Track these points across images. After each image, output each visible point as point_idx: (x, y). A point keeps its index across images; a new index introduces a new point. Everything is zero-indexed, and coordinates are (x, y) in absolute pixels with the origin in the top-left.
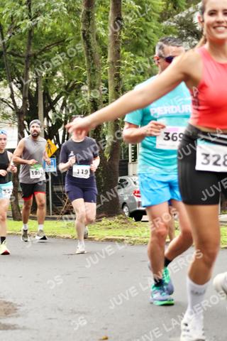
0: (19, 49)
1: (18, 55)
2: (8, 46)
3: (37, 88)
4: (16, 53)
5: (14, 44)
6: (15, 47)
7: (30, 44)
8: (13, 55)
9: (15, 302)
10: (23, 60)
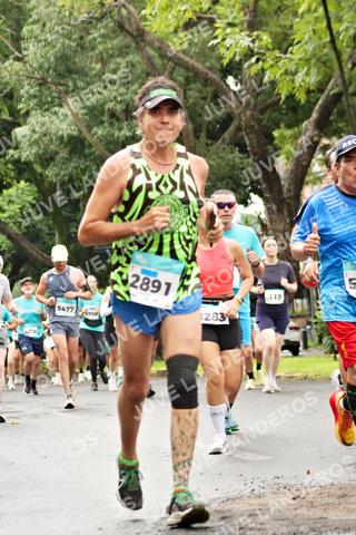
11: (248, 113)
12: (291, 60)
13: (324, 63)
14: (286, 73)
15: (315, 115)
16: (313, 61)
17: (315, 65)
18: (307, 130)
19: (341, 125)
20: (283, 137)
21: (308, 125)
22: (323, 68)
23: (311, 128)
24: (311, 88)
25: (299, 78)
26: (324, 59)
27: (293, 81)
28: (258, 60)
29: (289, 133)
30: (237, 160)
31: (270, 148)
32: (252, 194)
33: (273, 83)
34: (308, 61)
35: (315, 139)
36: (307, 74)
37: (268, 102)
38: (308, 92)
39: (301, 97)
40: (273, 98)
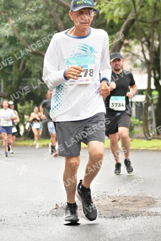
0: (146, 17)
1: (145, 22)
2: (139, 15)
3: (159, 45)
4: (144, 20)
5: (143, 13)
6: (144, 16)
7: (155, 13)
8: (142, 22)
9: (154, 197)
10: (149, 25)
12: (112, 4)
13: (127, 6)
14: (110, 10)
15: (122, 29)
16: (122, 5)
17: (123, 7)
19: (134, 34)
22: (127, 8)
24: (121, 17)
25: (116, 13)
26: (127, 4)
27: (113, 14)
28: (97, 4)
33: (103, 14)
34: (119, 5)
35: (122, 41)
36: (120, 11)
37: (101, 23)
38: (120, 19)
39: (116, 21)
40: (103, 22)
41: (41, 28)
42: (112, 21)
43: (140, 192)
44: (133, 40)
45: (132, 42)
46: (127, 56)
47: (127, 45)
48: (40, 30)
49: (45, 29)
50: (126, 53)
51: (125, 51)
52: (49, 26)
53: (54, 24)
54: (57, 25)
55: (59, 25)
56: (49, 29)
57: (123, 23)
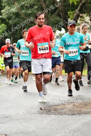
11: (62, 7)
15: (79, 8)
18: (77, 12)
19: (86, 11)
20: (70, 14)
21: (77, 11)
23: (78, 11)
24: (78, 1)
29: (72, 12)
30: (58, 19)
31: (67, 16)
32: (62, 28)
35: (79, 14)
37: (67, 4)
38: (77, 2)
39: (75, 3)
40: (68, 4)
41: (33, 8)
42: (73, 3)
43: (89, 100)
44: (85, 14)
45: (84, 15)
46: (82, 23)
47: (81, 17)
48: (32, 9)
49: (35, 8)
50: (81, 21)
51: (81, 20)
52: (37, 7)
53: (41, 5)
54: (42, 6)
55: (43, 6)
56: (38, 8)
57: (80, 4)
